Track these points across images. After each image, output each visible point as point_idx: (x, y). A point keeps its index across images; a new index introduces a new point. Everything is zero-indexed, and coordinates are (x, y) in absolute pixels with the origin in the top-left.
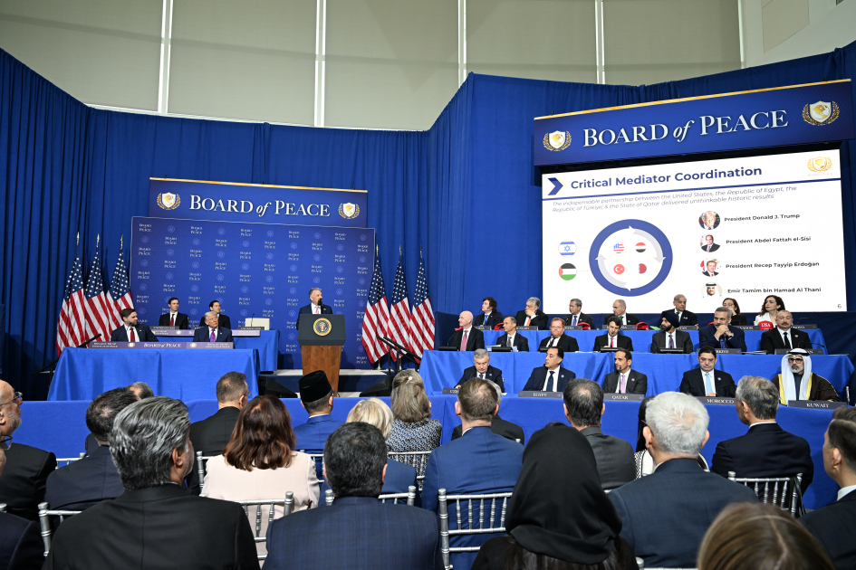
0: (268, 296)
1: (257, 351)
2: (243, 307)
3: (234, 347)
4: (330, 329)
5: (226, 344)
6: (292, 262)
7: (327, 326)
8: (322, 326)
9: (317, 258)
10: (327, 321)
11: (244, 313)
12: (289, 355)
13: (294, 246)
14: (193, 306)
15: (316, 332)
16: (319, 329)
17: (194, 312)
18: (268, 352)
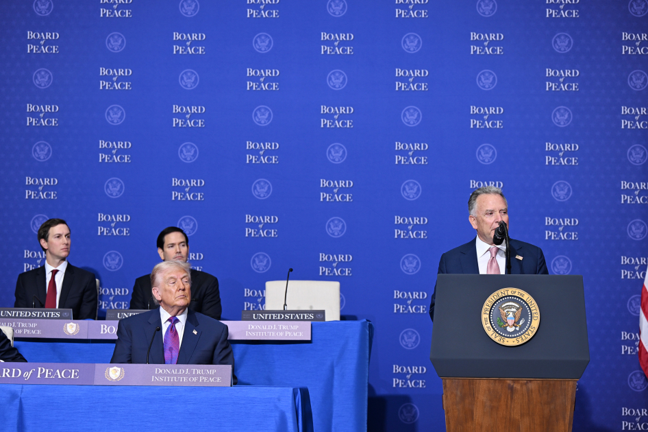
0: (333, 209)
1: (305, 393)
2: (259, 244)
3: (236, 381)
4: (535, 324)
5: (212, 370)
6: (408, 97)
7: (525, 313)
8: (510, 313)
9: (486, 81)
10: (526, 297)
11: (260, 263)
12: (404, 399)
13: (411, 44)
14: (111, 242)
15: (490, 333)
16: (500, 326)
17: (112, 262)
18: (336, 392)
